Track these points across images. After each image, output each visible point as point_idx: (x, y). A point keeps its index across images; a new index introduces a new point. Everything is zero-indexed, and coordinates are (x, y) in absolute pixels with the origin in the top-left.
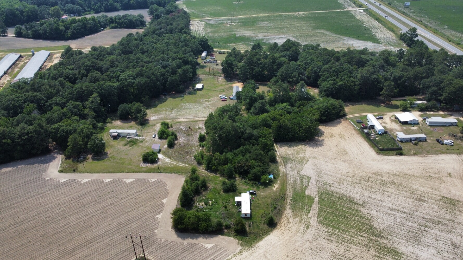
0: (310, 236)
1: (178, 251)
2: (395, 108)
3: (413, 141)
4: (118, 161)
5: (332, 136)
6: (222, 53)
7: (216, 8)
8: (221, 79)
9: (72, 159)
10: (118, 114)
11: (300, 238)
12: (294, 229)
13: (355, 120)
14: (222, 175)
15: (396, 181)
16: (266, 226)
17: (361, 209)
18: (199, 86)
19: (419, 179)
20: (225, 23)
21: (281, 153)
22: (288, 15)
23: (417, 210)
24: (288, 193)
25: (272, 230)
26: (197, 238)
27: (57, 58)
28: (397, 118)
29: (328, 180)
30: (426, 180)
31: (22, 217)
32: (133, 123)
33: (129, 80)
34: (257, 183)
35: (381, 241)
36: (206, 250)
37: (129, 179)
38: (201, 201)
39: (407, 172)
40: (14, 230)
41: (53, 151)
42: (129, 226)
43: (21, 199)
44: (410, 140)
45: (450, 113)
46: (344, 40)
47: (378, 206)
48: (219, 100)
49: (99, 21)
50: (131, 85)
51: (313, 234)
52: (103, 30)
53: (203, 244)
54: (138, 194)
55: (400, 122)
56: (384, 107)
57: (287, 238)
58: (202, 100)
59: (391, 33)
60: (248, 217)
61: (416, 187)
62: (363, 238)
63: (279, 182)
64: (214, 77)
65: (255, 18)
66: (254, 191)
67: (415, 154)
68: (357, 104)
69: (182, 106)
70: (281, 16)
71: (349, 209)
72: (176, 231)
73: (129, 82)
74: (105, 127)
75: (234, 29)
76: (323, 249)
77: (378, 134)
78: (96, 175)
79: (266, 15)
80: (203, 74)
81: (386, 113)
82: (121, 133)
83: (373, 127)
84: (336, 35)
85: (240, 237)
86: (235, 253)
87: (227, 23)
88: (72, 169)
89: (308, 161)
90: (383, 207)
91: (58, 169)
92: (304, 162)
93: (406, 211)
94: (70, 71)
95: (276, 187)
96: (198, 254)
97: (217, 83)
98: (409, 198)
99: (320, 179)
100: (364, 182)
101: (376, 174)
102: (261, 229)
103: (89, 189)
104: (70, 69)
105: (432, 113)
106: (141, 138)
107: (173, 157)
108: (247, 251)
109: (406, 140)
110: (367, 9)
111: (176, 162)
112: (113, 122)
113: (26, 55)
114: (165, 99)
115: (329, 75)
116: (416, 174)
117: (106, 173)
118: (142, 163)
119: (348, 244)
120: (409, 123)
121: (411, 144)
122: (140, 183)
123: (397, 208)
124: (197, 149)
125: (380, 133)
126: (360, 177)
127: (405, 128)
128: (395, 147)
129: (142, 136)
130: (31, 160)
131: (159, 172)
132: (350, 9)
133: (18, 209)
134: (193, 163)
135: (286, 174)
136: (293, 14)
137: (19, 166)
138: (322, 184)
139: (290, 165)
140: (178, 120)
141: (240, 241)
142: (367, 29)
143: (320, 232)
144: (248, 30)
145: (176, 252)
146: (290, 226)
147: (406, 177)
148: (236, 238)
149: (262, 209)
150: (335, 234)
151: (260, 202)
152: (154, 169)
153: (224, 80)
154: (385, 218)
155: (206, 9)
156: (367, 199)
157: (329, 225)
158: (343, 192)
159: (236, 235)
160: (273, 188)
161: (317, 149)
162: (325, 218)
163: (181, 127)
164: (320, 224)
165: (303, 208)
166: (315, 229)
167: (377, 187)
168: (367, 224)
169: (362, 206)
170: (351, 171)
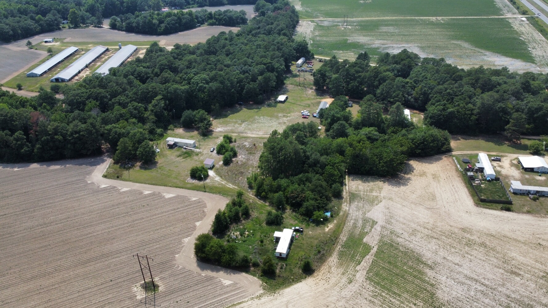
0: (349, 292)
1: (191, 282)
2: (524, 149)
3: (532, 194)
4: (165, 173)
5: (423, 174)
6: (321, 61)
8: (311, 92)
9: (120, 164)
10: (181, 121)
11: (336, 292)
12: (333, 280)
13: (461, 159)
14: (271, 204)
15: (488, 243)
16: (301, 271)
17: (427, 270)
18: (282, 98)
19: (522, 245)
20: (339, 26)
21: (350, 188)
22: (422, 20)
23: (503, 285)
24: (341, 237)
25: (306, 277)
26: (218, 271)
27: (142, 53)
28: (519, 162)
29: (398, 228)
30: (531, 248)
31: (51, 218)
32: (195, 133)
33: (201, 84)
34: (308, 219)
36: (223, 287)
37: (169, 193)
38: (237, 230)
39: (509, 234)
40: (40, 230)
41: (105, 153)
42: (151, 245)
44: (528, 193)
47: (452, 271)
48: (300, 116)
49: (196, 16)
50: (201, 90)
51: (355, 290)
52: (199, 26)
54: (172, 212)
55: (523, 168)
56: (508, 146)
57: (320, 290)
58: (280, 115)
60: (284, 258)
61: (514, 254)
63: (335, 221)
64: (304, 89)
65: (379, 21)
66: (301, 228)
67: (528, 212)
68: (471, 139)
69: (254, 119)
70: (413, 20)
71: (411, 268)
73: (201, 86)
74: (165, 134)
75: (348, 34)
77: (485, 180)
78: (138, 184)
79: (394, 18)
80: (292, 84)
81: (507, 154)
82: (178, 143)
83: (481, 170)
84: (476, 49)
85: (266, 279)
86: (253, 296)
87: (342, 26)
88: (116, 175)
89: (381, 201)
90: (458, 273)
91: (103, 174)
92: (376, 202)
93: (487, 283)
94: (144, 69)
95: (329, 228)
96: (212, 290)
97: (305, 96)
98: (498, 267)
99: (388, 226)
100: (444, 237)
101: (464, 230)
102: (293, 274)
103: (126, 199)
104: (144, 67)
106: (197, 150)
107: (225, 176)
108: (268, 297)
109: (522, 192)
110: (532, 17)
111: (226, 182)
113: (112, 49)
114: (239, 109)
115: (441, 98)
116: (520, 238)
117: (149, 184)
118: (189, 178)
120: (535, 170)
121: (528, 198)
122: (179, 200)
123: (476, 278)
124: (254, 170)
125: (488, 179)
126: (441, 231)
128: (503, 199)
129: (200, 149)
130: (81, 161)
131: (203, 191)
132: (509, 15)
133: (51, 210)
134: (244, 186)
135: (348, 214)
136: (429, 19)
137: (68, 165)
138: (389, 232)
139: (356, 203)
140: (245, 135)
141: (264, 284)
142: (523, 43)
143: (364, 290)
144: (364, 36)
145: (189, 283)
146: (329, 276)
147: (505, 239)
148: (261, 279)
149: (304, 251)
150: (382, 296)
151: (304, 242)
152: (200, 187)
153: (315, 94)
154: (455, 287)
155: (323, 8)
156: (439, 260)
157: (378, 284)
158: (411, 246)
159: (261, 276)
160: (326, 228)
161: (397, 188)
162: (377, 275)
163: (245, 143)
164: (368, 281)
165: (353, 257)
166: (359, 285)
167: (459, 247)
168: (428, 291)
169: (430, 267)
170: (431, 222)
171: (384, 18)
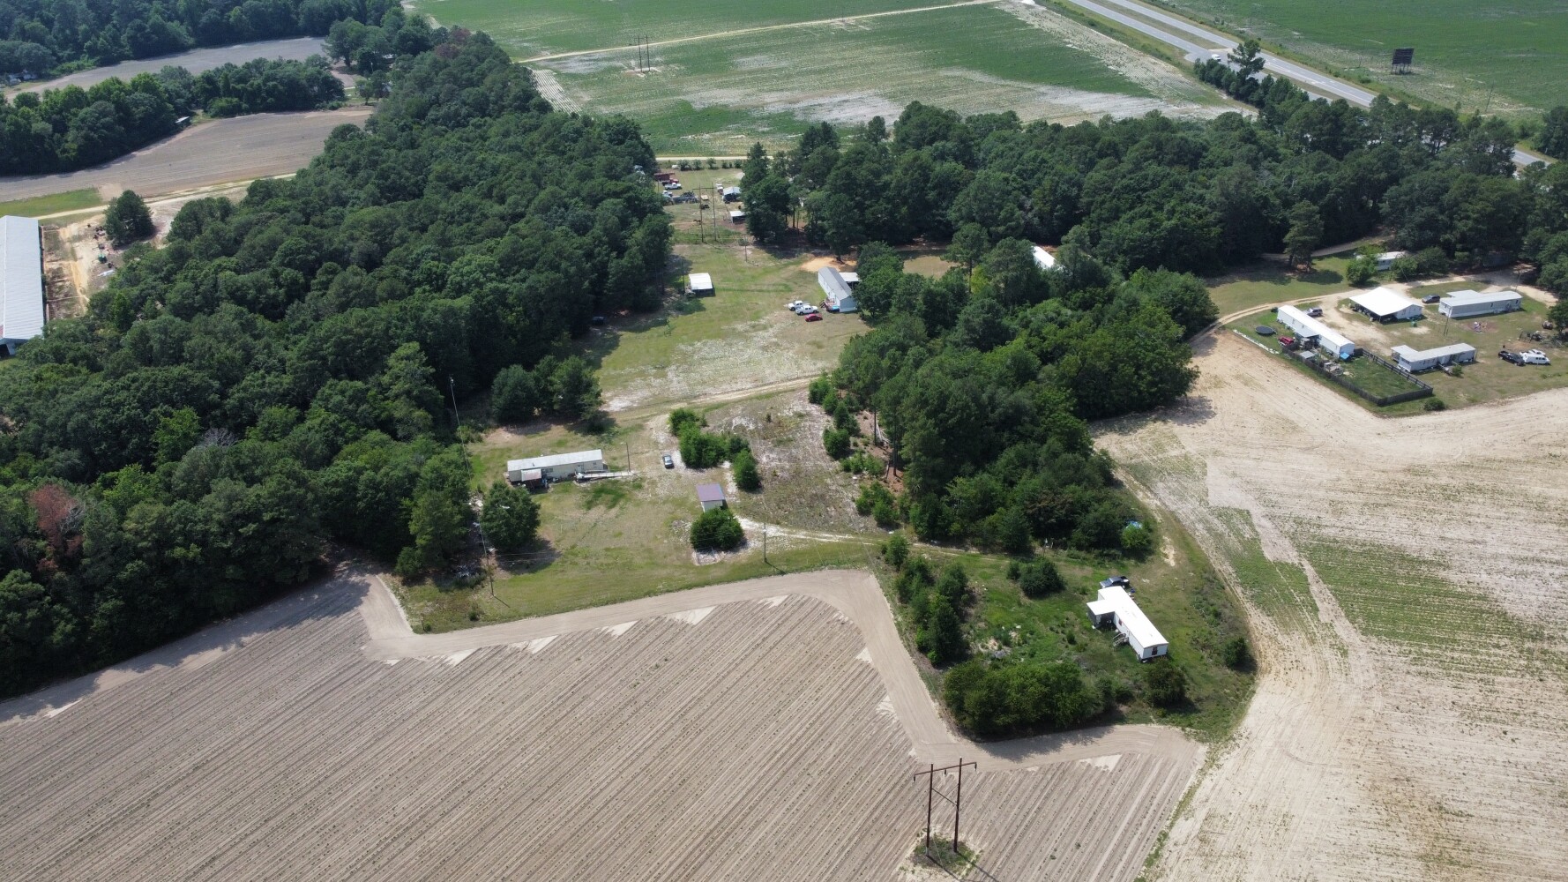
0: (1366, 674)
1: (1028, 799)
2: (1330, 279)
3: (1446, 365)
4: (603, 561)
5: (1219, 381)
6: (690, 169)
7: (553, 20)
8: (750, 254)
9: (429, 581)
10: (493, 409)
11: (1344, 685)
13: (1250, 329)
14: (986, 547)
15: (1476, 483)
16: (1228, 671)
18: (698, 281)
19: (1529, 467)
20: (621, 68)
22: (813, 29)
24: (1217, 567)
25: (1252, 679)
26: (1056, 747)
27: (78, 238)
28: (1359, 308)
29: (1298, 508)
30: (1546, 466)
32: (557, 431)
35: (1553, 649)
36: (1111, 777)
37: (695, 609)
38: (982, 637)
39: (1490, 453)
42: (811, 756)
43: (352, 748)
44: (1436, 366)
45: (1480, 277)
46: (1043, 94)
47: (1480, 558)
48: (797, 319)
50: (500, 300)
51: (1371, 666)
52: (187, 123)
53: (1089, 761)
54: (759, 653)
55: (1375, 317)
56: (1299, 280)
57: (1309, 692)
58: (740, 327)
59: (1163, 64)
60: (1162, 657)
61: (1537, 489)
62: (1505, 650)
63: (1167, 538)
64: (722, 247)
66: (1123, 577)
67: (1473, 402)
68: (1220, 283)
69: (684, 354)
70: (791, 32)
71: (1413, 580)
72: (974, 740)
73: (492, 290)
75: (672, 87)
76: (1427, 700)
77: (1339, 360)
79: (741, 32)
82: (550, 469)
83: (1314, 342)
84: (1008, 82)
85: (1178, 717)
86: (1199, 767)
87: (630, 68)
88: (461, 615)
89: (1205, 465)
90: (1495, 557)
91: (407, 624)
92: (1198, 471)
93: (1557, 557)
95: (1171, 556)
96: (1095, 792)
97: (746, 264)
98: (1539, 522)
99: (1276, 511)
100: (1397, 499)
101: (1412, 471)
102: (1223, 683)
105: (1434, 282)
106: (624, 474)
107: (786, 518)
108: (1228, 753)
109: (1428, 365)
111: (805, 532)
112: (482, 435)
114: (607, 336)
116: (1513, 456)
118: (694, 555)
119: (1479, 676)
120: (1398, 317)
121: (1445, 375)
122: (737, 617)
123: (1530, 555)
124: (842, 482)
125: (1345, 356)
126: (1378, 488)
127: (1396, 331)
128: (1407, 391)
129: (627, 468)
131: (775, 574)
133: (369, 783)
135: (1172, 513)
136: (828, 26)
138: (1292, 523)
139: (1161, 485)
140: (708, 400)
141: (1188, 729)
142: (1087, 56)
143: (1385, 658)
144: (720, 86)
145: (1025, 803)
146: (1293, 658)
147: (1494, 466)
148: (1168, 723)
149: (1182, 626)
150: (1427, 655)
151: (1161, 607)
152: (750, 566)
153: (764, 255)
154: (1520, 585)
156: (1443, 546)
157: (1394, 634)
158: (1362, 536)
159: (1164, 716)
160: (1166, 560)
161: (1204, 426)
162: (1371, 617)
163: (736, 421)
164: (1370, 636)
165: (1289, 600)
166: (1364, 651)
167: (1440, 507)
168: (1488, 612)
169: (1440, 565)
170: (1342, 476)
171: (719, 35)
